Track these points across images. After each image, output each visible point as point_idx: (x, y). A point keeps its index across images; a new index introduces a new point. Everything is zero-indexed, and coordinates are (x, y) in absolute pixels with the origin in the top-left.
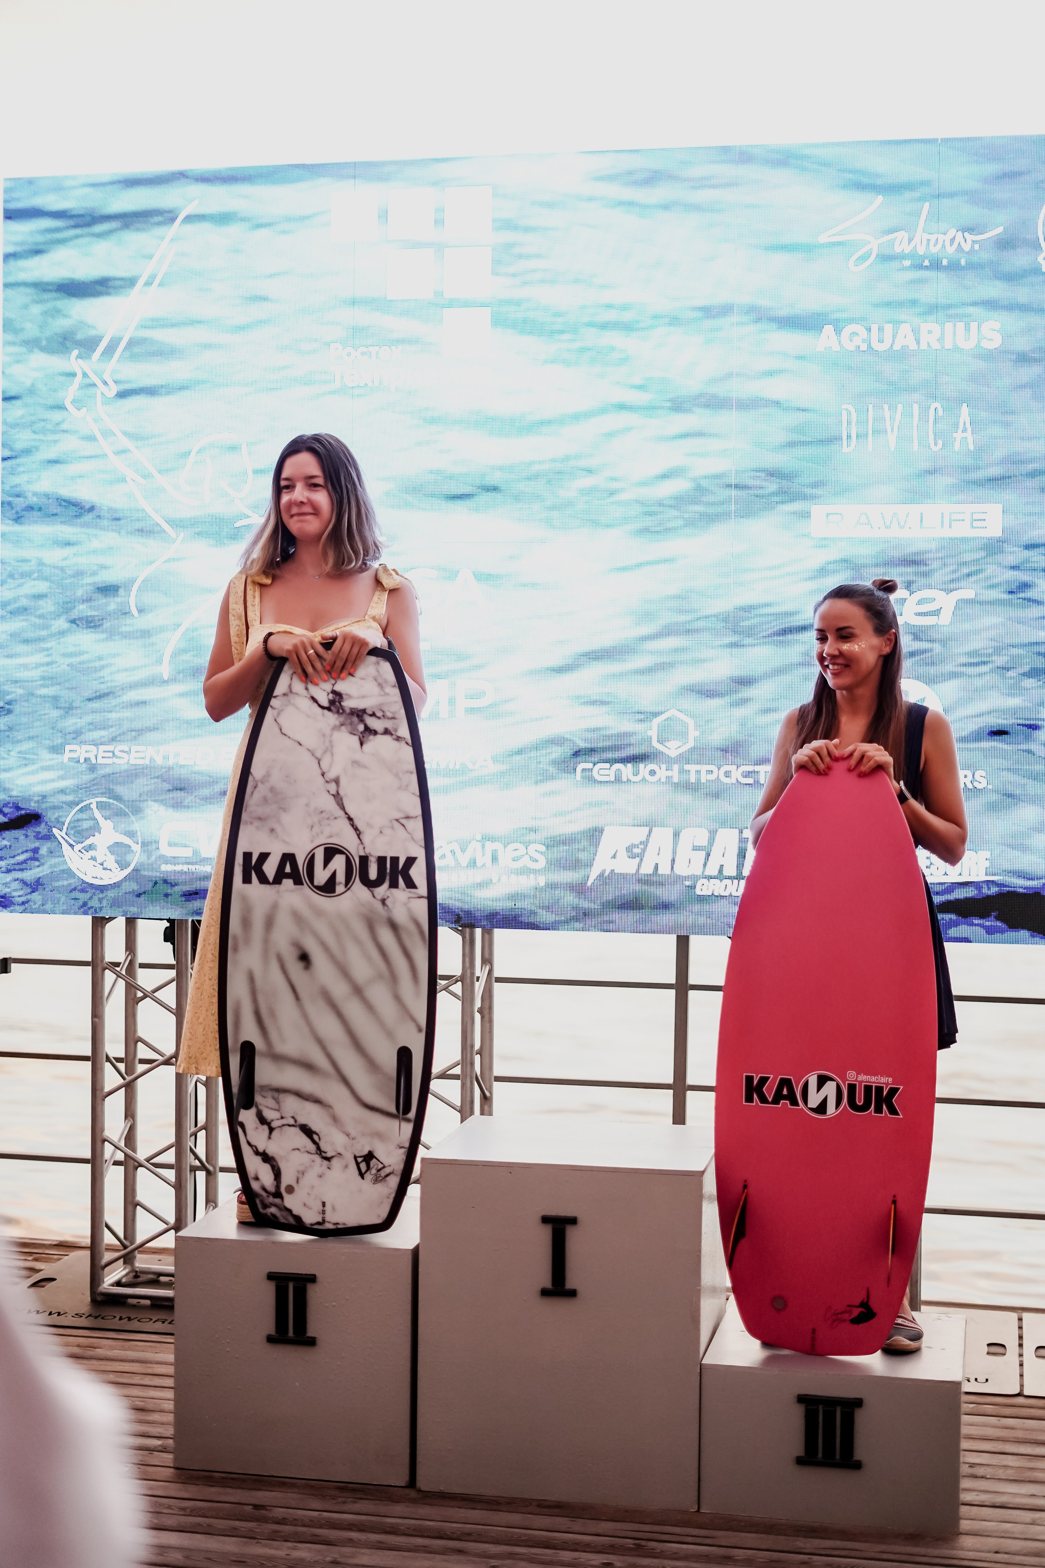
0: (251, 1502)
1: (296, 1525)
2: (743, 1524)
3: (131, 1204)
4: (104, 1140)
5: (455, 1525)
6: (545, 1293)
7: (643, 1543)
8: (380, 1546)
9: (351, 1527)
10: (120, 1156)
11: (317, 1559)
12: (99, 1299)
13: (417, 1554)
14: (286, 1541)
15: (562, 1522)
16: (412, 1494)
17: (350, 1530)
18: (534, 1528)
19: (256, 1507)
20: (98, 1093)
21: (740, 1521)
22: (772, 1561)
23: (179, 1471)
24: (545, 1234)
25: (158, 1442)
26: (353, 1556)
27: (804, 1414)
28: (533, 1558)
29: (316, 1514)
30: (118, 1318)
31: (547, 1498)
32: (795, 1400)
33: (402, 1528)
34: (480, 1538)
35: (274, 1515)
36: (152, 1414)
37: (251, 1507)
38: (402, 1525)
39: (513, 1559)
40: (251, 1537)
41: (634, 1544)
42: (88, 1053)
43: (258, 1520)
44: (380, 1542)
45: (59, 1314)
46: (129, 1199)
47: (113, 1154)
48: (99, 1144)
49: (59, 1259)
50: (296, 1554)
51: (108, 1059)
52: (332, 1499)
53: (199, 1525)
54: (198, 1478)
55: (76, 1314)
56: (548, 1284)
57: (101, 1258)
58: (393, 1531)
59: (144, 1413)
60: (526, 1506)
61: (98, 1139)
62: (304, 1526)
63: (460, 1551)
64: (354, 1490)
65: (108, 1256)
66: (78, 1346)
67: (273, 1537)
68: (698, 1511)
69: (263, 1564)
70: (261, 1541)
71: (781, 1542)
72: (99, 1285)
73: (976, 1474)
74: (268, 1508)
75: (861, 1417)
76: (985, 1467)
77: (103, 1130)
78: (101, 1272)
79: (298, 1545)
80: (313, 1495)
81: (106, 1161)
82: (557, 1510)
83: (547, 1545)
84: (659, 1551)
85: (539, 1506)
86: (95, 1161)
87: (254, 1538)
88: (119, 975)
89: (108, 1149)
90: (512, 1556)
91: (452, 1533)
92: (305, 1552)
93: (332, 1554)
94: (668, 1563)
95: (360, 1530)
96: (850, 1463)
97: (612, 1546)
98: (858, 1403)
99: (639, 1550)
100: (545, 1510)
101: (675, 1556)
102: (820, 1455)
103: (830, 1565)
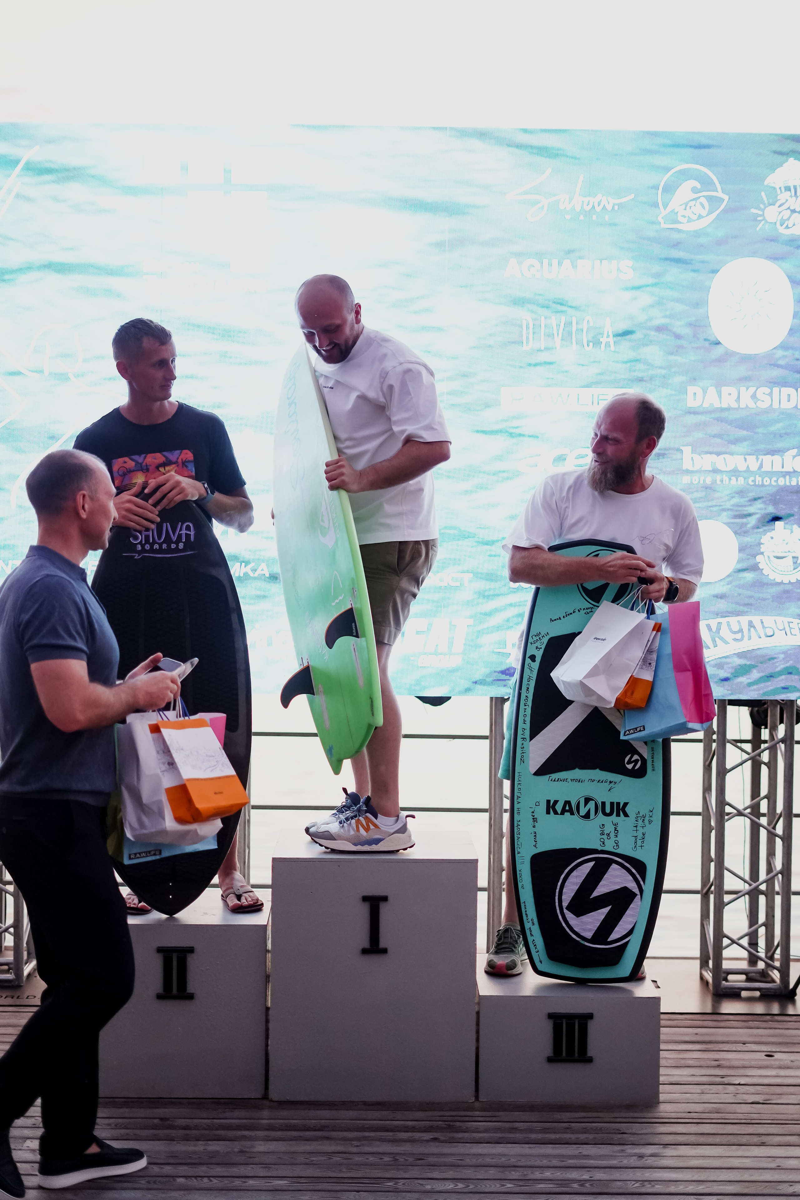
0: (157, 1117)
1: (198, 1129)
2: (511, 1106)
5: (312, 1121)
6: (365, 952)
7: (451, 1123)
9: (238, 1128)
11: (228, 1150)
14: (198, 1140)
15: (387, 1114)
16: (269, 1102)
17: (240, 1130)
18: (369, 1119)
19: (162, 1119)
21: (509, 1105)
22: (545, 1129)
24: (364, 910)
26: (252, 1147)
27: (552, 1027)
28: (382, 1139)
29: (208, 1121)
32: (547, 1016)
33: (276, 1126)
34: (335, 1129)
35: (178, 1124)
37: (158, 1120)
38: (275, 1124)
39: (367, 1140)
41: (445, 1125)
43: (168, 1128)
50: (211, 1148)
52: (214, 1110)
56: (366, 944)
58: (271, 1128)
60: (355, 1105)
62: (204, 1129)
63: (327, 1138)
64: (226, 1103)
67: (186, 1139)
68: (477, 1100)
69: (191, 1157)
70: (179, 1142)
71: (546, 1115)
74: (171, 1119)
75: (592, 1027)
79: (209, 1142)
80: (198, 1108)
82: (378, 1107)
83: (386, 1129)
84: (465, 1128)
87: (174, 1140)
90: (365, 1138)
91: (314, 1126)
92: (214, 1146)
93: (236, 1146)
94: (477, 1135)
95: (247, 1130)
96: (585, 1059)
97: (431, 1127)
98: (590, 1016)
99: (450, 1128)
100: (368, 1107)
101: (477, 1130)
102: (564, 1054)
103: (585, 1128)
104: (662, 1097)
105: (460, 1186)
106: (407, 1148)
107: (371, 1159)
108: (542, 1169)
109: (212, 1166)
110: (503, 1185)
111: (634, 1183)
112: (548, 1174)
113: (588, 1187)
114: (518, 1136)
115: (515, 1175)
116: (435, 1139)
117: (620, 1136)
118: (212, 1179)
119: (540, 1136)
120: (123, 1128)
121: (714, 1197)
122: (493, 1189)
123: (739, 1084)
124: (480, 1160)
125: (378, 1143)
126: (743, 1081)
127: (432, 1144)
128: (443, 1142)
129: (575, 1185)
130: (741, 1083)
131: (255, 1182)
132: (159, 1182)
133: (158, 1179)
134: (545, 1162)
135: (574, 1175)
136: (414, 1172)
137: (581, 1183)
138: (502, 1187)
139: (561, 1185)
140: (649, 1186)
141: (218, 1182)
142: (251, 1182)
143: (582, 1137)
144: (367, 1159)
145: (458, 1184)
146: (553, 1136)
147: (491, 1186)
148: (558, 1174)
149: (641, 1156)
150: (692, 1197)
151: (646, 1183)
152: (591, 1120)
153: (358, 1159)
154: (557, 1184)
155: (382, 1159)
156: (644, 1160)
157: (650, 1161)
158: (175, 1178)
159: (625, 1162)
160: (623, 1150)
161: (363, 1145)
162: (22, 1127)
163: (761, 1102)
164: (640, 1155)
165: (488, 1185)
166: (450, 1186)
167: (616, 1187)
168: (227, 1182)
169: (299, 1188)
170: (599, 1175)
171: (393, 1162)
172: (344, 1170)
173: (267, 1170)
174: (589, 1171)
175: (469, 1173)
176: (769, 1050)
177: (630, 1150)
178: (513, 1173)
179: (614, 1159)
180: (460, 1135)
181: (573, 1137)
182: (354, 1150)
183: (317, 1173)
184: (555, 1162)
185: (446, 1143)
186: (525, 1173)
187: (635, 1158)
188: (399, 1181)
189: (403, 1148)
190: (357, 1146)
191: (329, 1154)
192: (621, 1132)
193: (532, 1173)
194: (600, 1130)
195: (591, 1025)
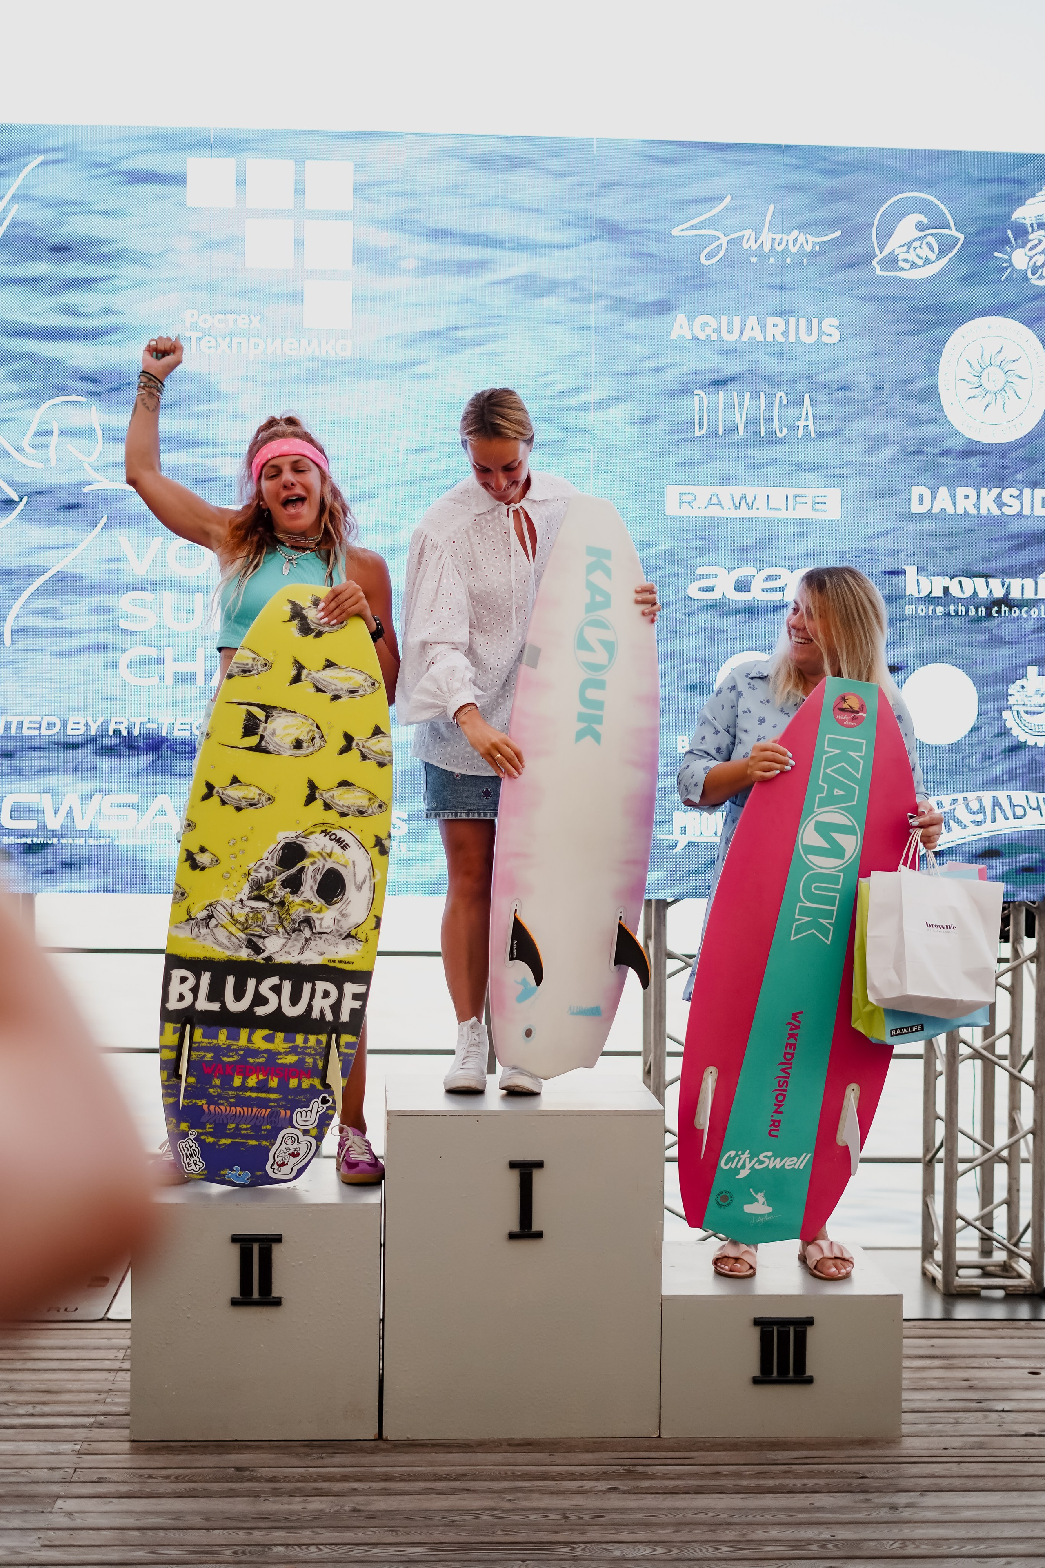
0: (232, 1465)
1: (290, 1481)
2: (707, 1444)
5: (444, 1468)
6: (513, 1236)
7: (631, 1468)
8: (388, 1493)
9: (344, 1478)
11: (335, 1509)
13: (429, 1496)
14: (293, 1496)
15: (543, 1457)
16: (381, 1444)
17: (348, 1481)
18: (520, 1464)
19: (238, 1469)
21: (705, 1442)
22: (757, 1473)
23: (136, 1445)
24: (512, 1180)
25: (90, 1420)
26: (370, 1503)
27: (759, 1337)
28: (542, 1490)
29: (303, 1470)
31: (514, 1438)
32: (752, 1322)
33: (398, 1475)
34: (475, 1477)
35: (262, 1474)
37: (233, 1469)
39: (523, 1492)
40: (257, 1496)
41: (624, 1470)
43: (249, 1480)
50: (312, 1507)
52: (308, 1456)
56: (515, 1227)
58: (391, 1478)
62: (299, 1481)
63: (468, 1490)
64: (322, 1447)
67: (277, 1493)
68: (659, 1436)
70: (268, 1498)
74: (252, 1469)
82: (530, 1447)
84: (650, 1473)
85: (510, 1445)
90: (520, 1489)
91: (447, 1475)
92: (316, 1504)
93: (346, 1503)
94: (668, 1483)
95: (358, 1481)
96: (802, 1379)
97: (604, 1473)
98: (810, 1322)
99: (630, 1474)
100: (515, 1448)
101: (667, 1476)
102: (775, 1373)
103: (812, 1472)
104: (905, 1429)
105: (660, 1550)
106: (578, 1501)
107: (534, 1517)
108: (765, 1526)
109: (318, 1530)
110: (718, 1549)
111: (891, 1542)
112: (774, 1533)
113: (831, 1550)
114: (725, 1483)
115: (730, 1535)
116: (614, 1489)
117: (860, 1481)
118: (321, 1547)
119: (753, 1483)
120: (187, 1482)
121: (1002, 1559)
122: (704, 1554)
123: (1003, 1411)
124: (680, 1516)
125: (537, 1495)
126: (1007, 1406)
127: (608, 1495)
128: (625, 1492)
129: (814, 1547)
130: (1005, 1409)
131: (380, 1551)
132: (250, 1552)
133: (248, 1549)
134: (767, 1517)
135: (809, 1533)
136: (593, 1534)
137: (823, 1544)
138: (716, 1552)
139: (794, 1548)
140: (913, 1546)
141: (330, 1551)
142: (375, 1551)
143: (811, 1482)
144: (528, 1517)
145: (655, 1548)
146: (770, 1483)
147: (701, 1550)
148: (788, 1534)
149: (894, 1508)
150: (973, 1560)
151: (908, 1543)
152: (816, 1460)
153: (515, 1517)
154: (788, 1546)
155: (547, 1516)
156: (898, 1511)
157: (907, 1514)
158: (271, 1547)
159: (874, 1515)
160: (868, 1500)
161: (519, 1499)
162: (48, 1482)
163: (1037, 1433)
164: (890, 1506)
165: (697, 1549)
166: (647, 1551)
167: (869, 1549)
168: (341, 1551)
169: (444, 1558)
170: (844, 1534)
171: (562, 1521)
172: (499, 1532)
173: (394, 1533)
174: (828, 1528)
175: (666, 1534)
176: (1033, 1365)
177: (876, 1498)
178: (728, 1532)
179: (859, 1512)
180: (647, 1483)
181: (799, 1483)
182: (508, 1505)
183: (463, 1537)
184: (780, 1517)
185: (629, 1493)
186: (744, 1532)
187: (886, 1510)
188: (576, 1546)
189: (573, 1502)
190: (510, 1500)
191: (477, 1512)
192: (861, 1475)
193: (753, 1532)
194: (831, 1474)
195: (812, 1334)
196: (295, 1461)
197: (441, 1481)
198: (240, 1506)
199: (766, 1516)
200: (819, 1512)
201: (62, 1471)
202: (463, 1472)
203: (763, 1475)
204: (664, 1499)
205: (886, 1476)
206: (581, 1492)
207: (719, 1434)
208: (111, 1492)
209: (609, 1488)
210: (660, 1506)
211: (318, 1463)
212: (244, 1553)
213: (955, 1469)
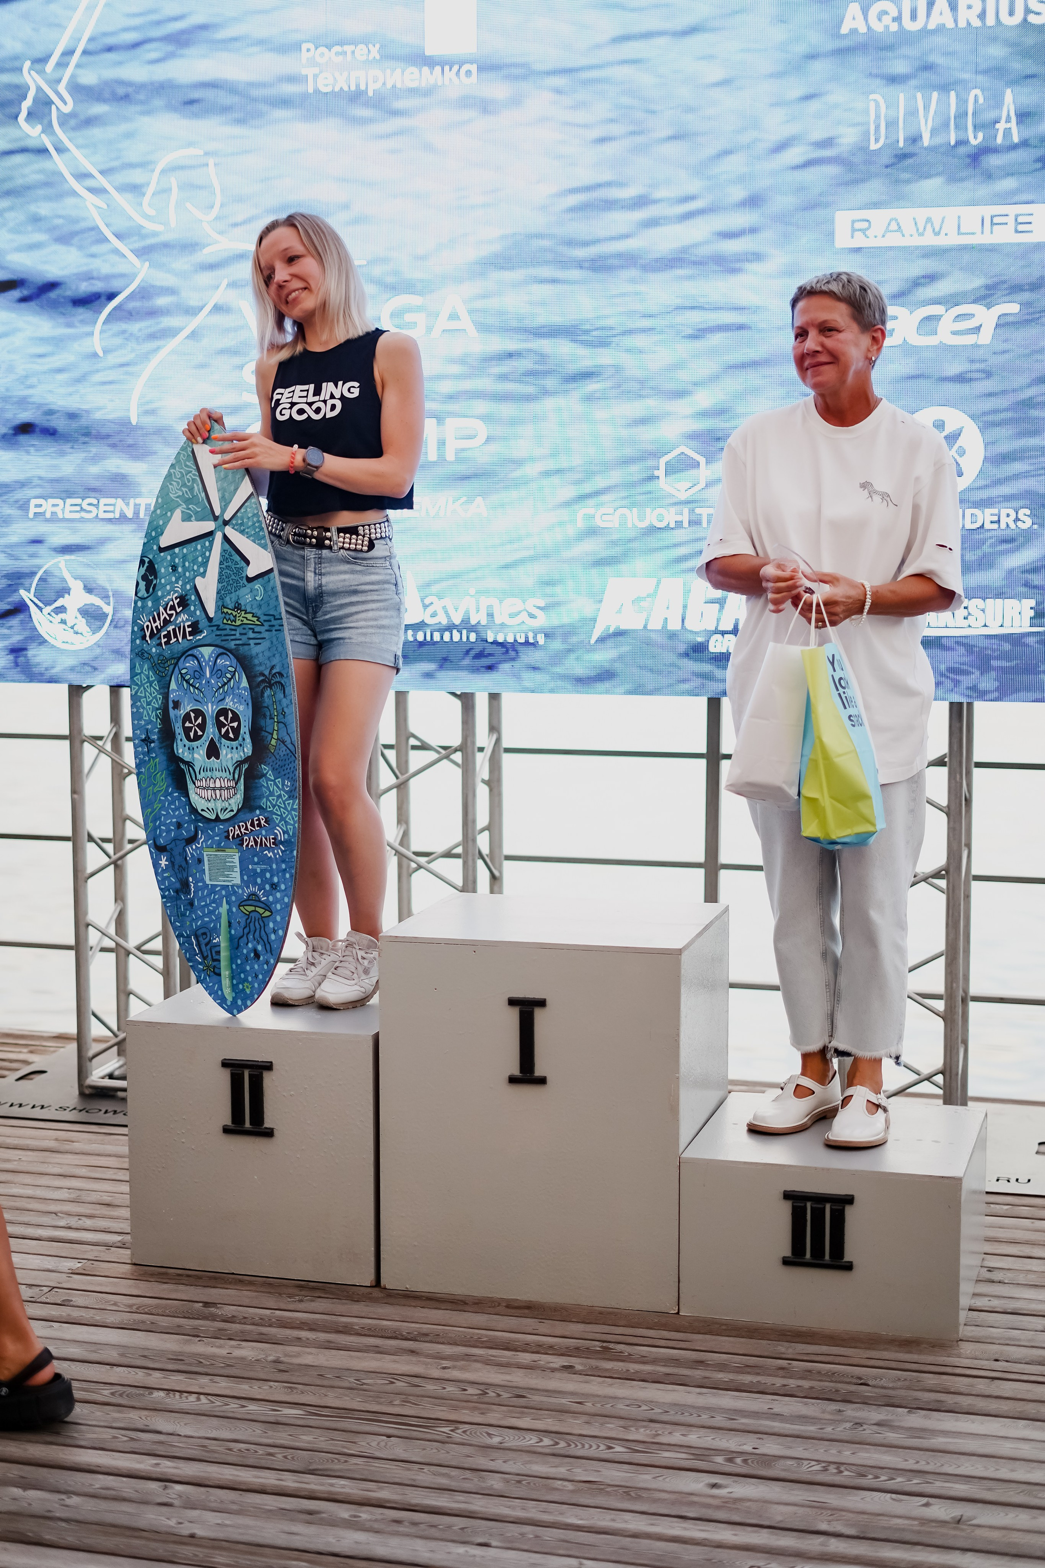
0: (201, 1300)
1: (245, 1324)
2: (724, 1327)
3: (124, 992)
4: (88, 925)
5: (413, 1325)
6: (513, 1080)
7: (611, 1346)
8: (329, 1346)
9: (301, 1325)
10: (109, 943)
11: (259, 1358)
12: (87, 1091)
13: (366, 1354)
14: (230, 1339)
15: (529, 1323)
16: (376, 1292)
17: (300, 1329)
18: (496, 1329)
19: (206, 1304)
20: (80, 875)
21: (721, 1325)
22: (747, 1366)
23: (134, 1267)
24: (512, 1017)
25: (118, 1238)
26: (298, 1355)
27: (790, 1212)
28: (490, 1360)
29: (268, 1312)
30: (103, 1111)
31: (518, 1298)
32: (782, 1195)
33: (357, 1328)
34: (437, 1339)
35: (223, 1312)
36: (117, 1209)
37: (201, 1304)
38: (357, 1324)
39: (467, 1361)
40: (193, 1334)
41: (601, 1347)
42: (69, 833)
43: (205, 1318)
44: (329, 1342)
45: (42, 1107)
46: (122, 987)
47: (100, 940)
48: (82, 928)
49: (54, 1051)
50: (237, 1353)
51: (91, 838)
52: (289, 1297)
53: (143, 1322)
54: (152, 1275)
55: (61, 1108)
56: (515, 1070)
57: (88, 1050)
58: (346, 1330)
59: (109, 1208)
60: (494, 1307)
61: (81, 924)
62: (253, 1324)
63: (412, 1352)
64: (314, 1289)
65: (95, 1048)
66: (56, 1140)
67: (218, 1335)
68: (678, 1313)
69: (201, 1362)
70: (204, 1339)
71: (764, 1346)
72: (87, 1077)
73: (993, 1278)
74: (218, 1306)
75: (852, 1216)
76: (1005, 1272)
77: (86, 913)
78: (88, 1063)
79: (244, 1344)
80: (270, 1293)
81: (91, 948)
82: (526, 1311)
83: (507, 1347)
84: (627, 1354)
85: (508, 1307)
86: (79, 948)
87: (198, 1336)
88: (101, 750)
89: (93, 936)
90: (467, 1357)
91: (408, 1333)
92: (248, 1351)
93: (273, 1352)
94: (633, 1367)
95: (311, 1330)
96: (840, 1264)
97: (577, 1348)
98: (849, 1200)
99: (606, 1353)
100: (513, 1311)
101: (643, 1360)
102: (808, 1255)
103: (810, 1371)
104: (963, 1332)
105: (547, 1441)
106: (518, 1378)
108: (689, 1428)
109: (217, 1379)
110: (610, 1448)
111: (814, 1463)
112: (692, 1437)
113: (738, 1466)
114: (698, 1374)
116: (568, 1368)
117: (853, 1388)
118: (202, 1397)
119: (728, 1377)
120: (144, 1313)
121: (922, 1499)
122: (592, 1453)
124: (608, 1406)
125: (479, 1365)
127: (557, 1375)
128: (580, 1373)
129: (720, 1459)
131: (256, 1408)
132: (126, 1395)
134: (705, 1418)
135: (731, 1443)
136: (493, 1416)
138: (607, 1451)
139: (698, 1457)
140: (835, 1471)
141: (207, 1402)
142: (252, 1407)
143: (793, 1383)
144: (444, 1388)
145: (544, 1439)
146: (747, 1379)
147: (591, 1446)
148: (708, 1440)
149: (860, 1424)
150: (892, 1496)
151: (832, 1467)
153: (430, 1387)
154: (693, 1454)
155: (465, 1390)
156: (861, 1429)
157: (868, 1432)
158: (154, 1391)
159: (828, 1430)
160: (840, 1411)
161: (454, 1367)
164: (858, 1421)
165: (587, 1446)
166: (531, 1440)
167: (780, 1468)
168: (218, 1403)
170: (771, 1447)
171: (476, 1397)
172: (397, 1402)
173: (289, 1391)
174: (760, 1439)
175: (575, 1425)
177: (851, 1411)
178: (642, 1430)
179: (814, 1424)
180: (609, 1365)
181: (779, 1382)
182: (436, 1373)
183: (355, 1403)
184: (718, 1420)
185: (580, 1374)
186: (660, 1432)
187: (848, 1425)
188: (461, 1426)
189: (508, 1377)
190: (444, 1368)
191: (393, 1377)
192: (862, 1381)
193: (670, 1433)
194: (831, 1376)
195: (851, 1214)
196: (271, 1302)
197: (396, 1338)
198: (170, 1344)
199: (704, 1416)
200: (767, 1419)
201: (37, 1289)
202: (425, 1331)
203: (749, 1370)
204: (611, 1385)
205: (891, 1385)
206: (529, 1367)
207: (745, 1317)
208: (61, 1316)
209: (564, 1367)
210: (600, 1393)
211: (291, 1307)
212: (121, 1395)
213: (981, 1386)
